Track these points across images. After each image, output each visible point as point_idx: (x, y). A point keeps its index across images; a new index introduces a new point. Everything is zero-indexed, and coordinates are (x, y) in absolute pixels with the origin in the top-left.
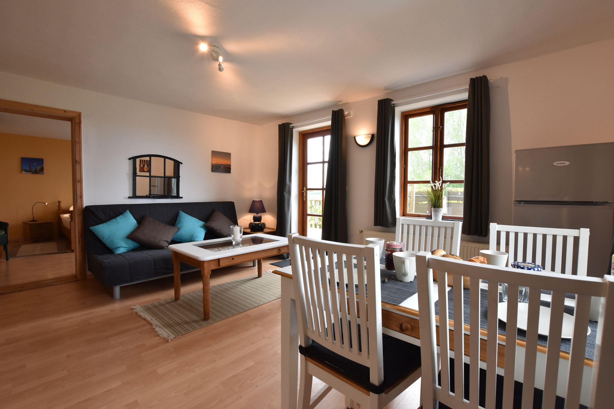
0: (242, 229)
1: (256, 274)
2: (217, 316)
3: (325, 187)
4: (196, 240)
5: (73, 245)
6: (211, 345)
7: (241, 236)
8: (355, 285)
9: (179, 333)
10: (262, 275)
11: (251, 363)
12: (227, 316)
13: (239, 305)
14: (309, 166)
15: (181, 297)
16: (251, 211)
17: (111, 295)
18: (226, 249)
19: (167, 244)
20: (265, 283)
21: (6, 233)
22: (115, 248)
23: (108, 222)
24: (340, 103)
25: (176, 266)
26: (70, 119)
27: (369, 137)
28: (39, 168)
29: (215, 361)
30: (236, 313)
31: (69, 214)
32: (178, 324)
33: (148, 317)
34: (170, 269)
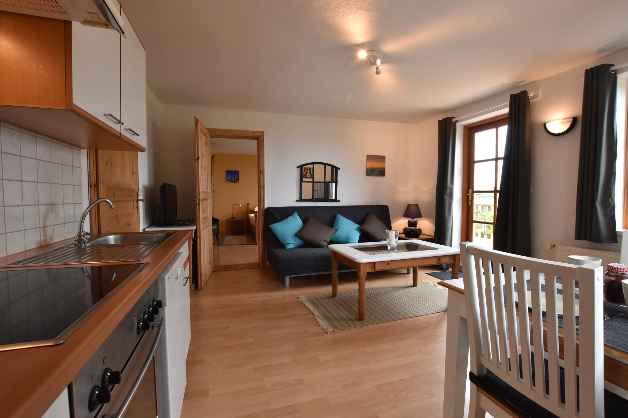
0: (398, 234)
1: (411, 283)
2: (371, 319)
3: (498, 189)
4: (351, 242)
5: (257, 238)
6: (366, 346)
7: (396, 241)
8: (558, 314)
9: (336, 327)
10: (418, 284)
11: (406, 376)
12: (381, 321)
13: (393, 312)
14: (476, 165)
15: (338, 295)
16: (406, 215)
17: (283, 283)
18: (381, 253)
19: (326, 244)
20: (421, 293)
21: (218, 227)
22: (286, 244)
23: (282, 222)
24: (521, 84)
25: (335, 265)
26: (257, 138)
27: (569, 122)
28: (236, 178)
29: (370, 363)
30: (390, 319)
31: (254, 214)
32: (336, 319)
33: (312, 308)
34: (329, 267)
